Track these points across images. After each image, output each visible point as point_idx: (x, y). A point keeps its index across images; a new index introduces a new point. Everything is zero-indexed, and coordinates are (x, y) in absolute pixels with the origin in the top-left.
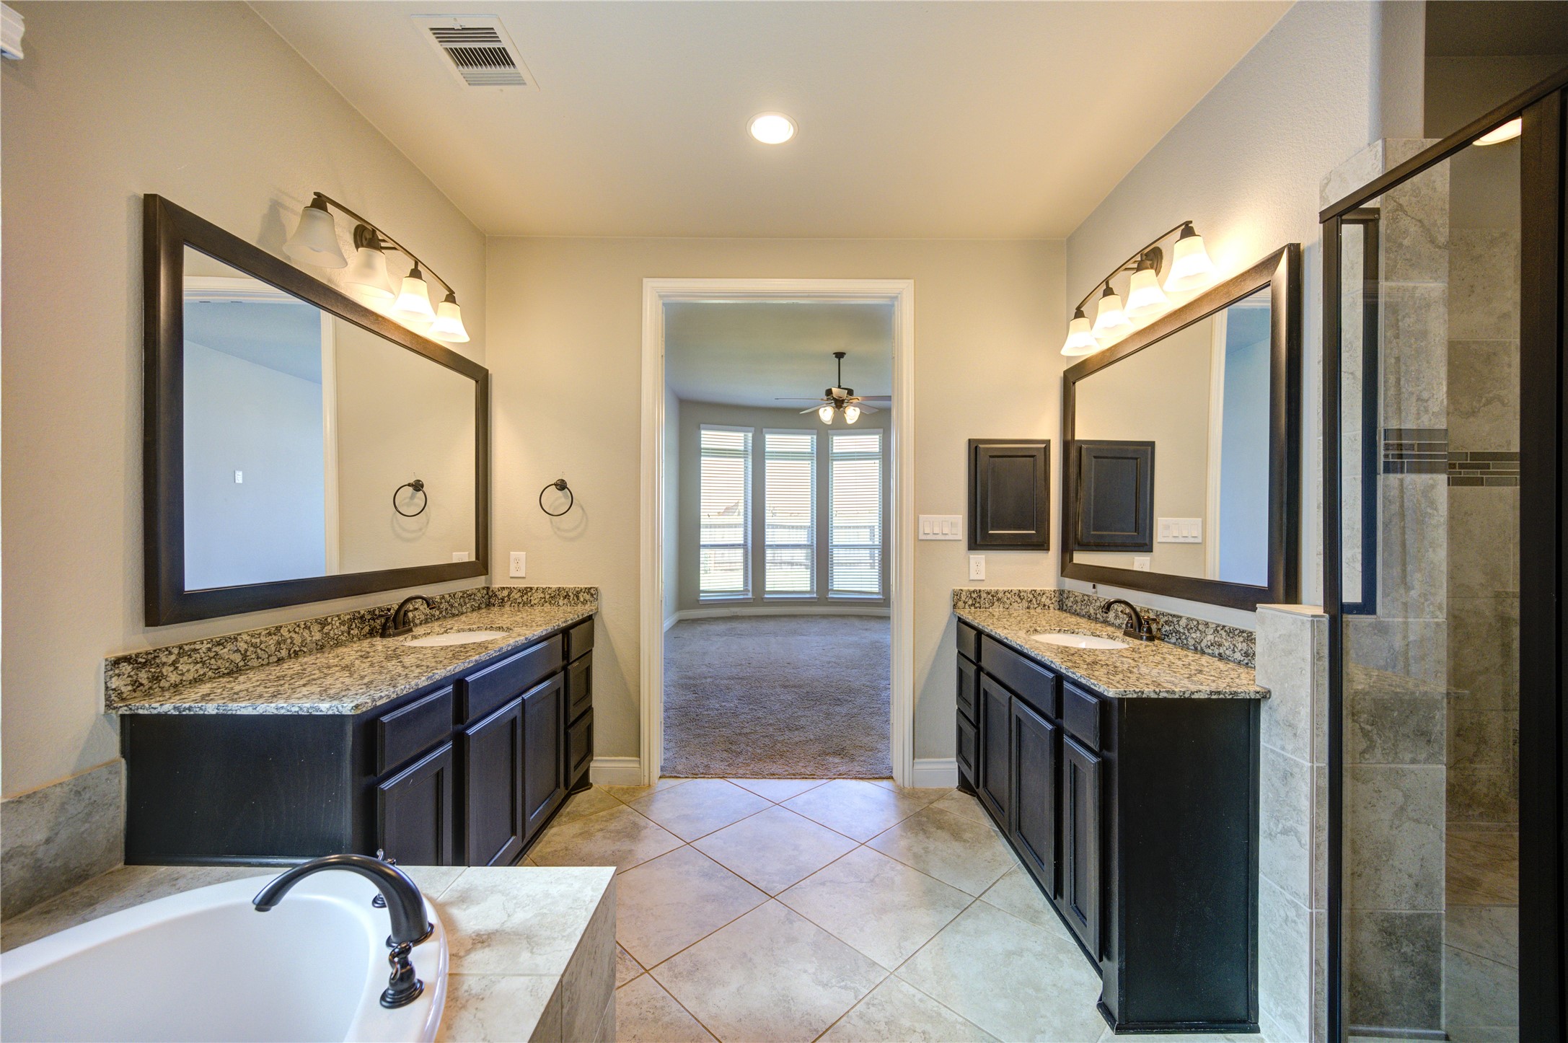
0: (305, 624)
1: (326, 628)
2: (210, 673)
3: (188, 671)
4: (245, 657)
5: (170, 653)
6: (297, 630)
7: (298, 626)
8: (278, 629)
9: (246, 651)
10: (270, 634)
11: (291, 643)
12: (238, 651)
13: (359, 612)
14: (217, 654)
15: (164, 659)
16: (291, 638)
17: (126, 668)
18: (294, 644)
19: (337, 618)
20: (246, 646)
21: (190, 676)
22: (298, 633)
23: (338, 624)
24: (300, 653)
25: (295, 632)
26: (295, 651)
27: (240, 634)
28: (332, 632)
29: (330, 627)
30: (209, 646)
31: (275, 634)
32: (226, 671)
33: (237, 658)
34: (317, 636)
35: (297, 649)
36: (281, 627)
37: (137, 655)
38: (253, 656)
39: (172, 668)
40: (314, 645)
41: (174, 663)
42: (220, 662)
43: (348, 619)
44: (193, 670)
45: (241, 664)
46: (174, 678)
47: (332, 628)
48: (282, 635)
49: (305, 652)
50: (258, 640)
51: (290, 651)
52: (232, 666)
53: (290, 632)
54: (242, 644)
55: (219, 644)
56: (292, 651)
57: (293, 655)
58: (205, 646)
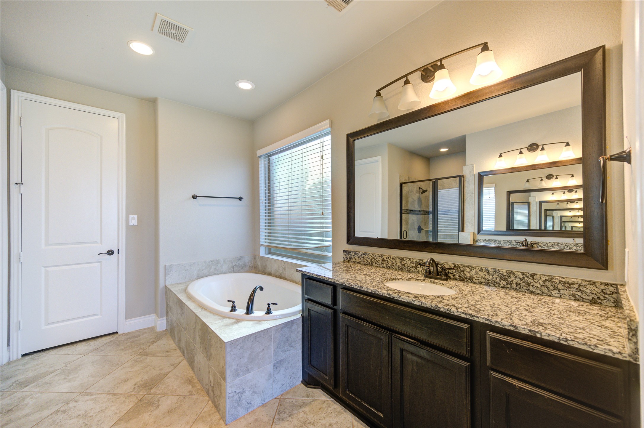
0: (393, 257)
1: (403, 262)
2: (362, 262)
3: (357, 259)
4: (371, 262)
5: (353, 253)
6: (390, 258)
7: (390, 257)
8: (382, 256)
9: (372, 259)
10: (379, 256)
11: (387, 263)
12: (369, 258)
13: (422, 260)
14: (363, 257)
15: (352, 254)
16: (387, 260)
17: (345, 253)
18: (389, 264)
19: (409, 260)
20: (371, 258)
21: (357, 261)
22: (390, 260)
23: (409, 262)
24: (391, 268)
25: (389, 259)
26: (389, 266)
27: (370, 253)
28: (406, 265)
29: (405, 262)
30: (362, 254)
31: (381, 257)
32: (366, 264)
33: (369, 261)
34: (399, 264)
35: (390, 266)
36: (383, 255)
37: (347, 251)
38: (374, 262)
39: (353, 257)
40: (398, 267)
41: (354, 256)
42: (364, 260)
43: (415, 262)
44: (358, 259)
45: (370, 263)
46: (354, 260)
47: (406, 263)
48: (383, 258)
49: (393, 268)
50: (375, 257)
51: (387, 265)
52: (368, 263)
53: (387, 258)
54: (370, 257)
55: (364, 254)
56: (388, 266)
57: (388, 268)
58: (360, 254)
